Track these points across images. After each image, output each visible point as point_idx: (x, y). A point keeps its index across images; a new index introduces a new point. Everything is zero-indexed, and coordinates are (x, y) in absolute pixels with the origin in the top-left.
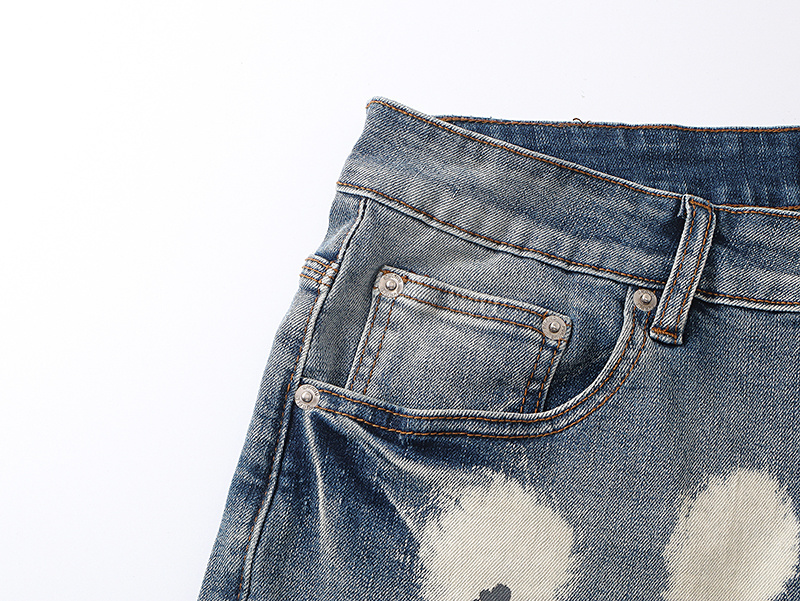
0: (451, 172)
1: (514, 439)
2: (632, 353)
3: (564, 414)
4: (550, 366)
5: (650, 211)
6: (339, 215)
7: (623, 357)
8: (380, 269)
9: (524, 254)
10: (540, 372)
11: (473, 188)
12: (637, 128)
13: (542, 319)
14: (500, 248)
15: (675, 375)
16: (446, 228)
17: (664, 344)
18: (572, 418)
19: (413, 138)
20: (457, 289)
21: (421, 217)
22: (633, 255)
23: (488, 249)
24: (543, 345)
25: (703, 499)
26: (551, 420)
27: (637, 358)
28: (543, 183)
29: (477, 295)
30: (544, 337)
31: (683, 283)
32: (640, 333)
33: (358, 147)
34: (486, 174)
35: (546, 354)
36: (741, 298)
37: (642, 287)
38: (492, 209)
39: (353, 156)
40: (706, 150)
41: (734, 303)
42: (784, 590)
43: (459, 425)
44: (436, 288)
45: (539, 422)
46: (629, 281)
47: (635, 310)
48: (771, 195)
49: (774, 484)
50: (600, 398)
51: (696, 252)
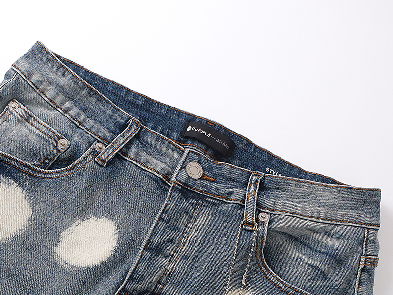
0: (52, 76)
1: (26, 173)
2: (84, 162)
3: (51, 173)
4: (55, 156)
5: (118, 118)
6: (8, 76)
7: (80, 162)
8: (12, 99)
9: (66, 115)
10: (50, 157)
11: (57, 85)
12: (132, 92)
13: (60, 139)
14: (58, 109)
15: (97, 176)
16: (41, 94)
17: (98, 164)
18: (52, 176)
19: (44, 59)
20: (36, 117)
21: (34, 87)
22: (103, 130)
23: (54, 108)
24: (56, 148)
25: (86, 222)
26: (45, 173)
27: (85, 164)
28: (83, 93)
29: (42, 122)
30: (57, 145)
31: (115, 146)
32: (91, 157)
33: (25, 55)
34: (64, 81)
35: (55, 151)
36: (135, 160)
37: (101, 142)
38: (61, 94)
39: (22, 58)
40: (153, 109)
41: (131, 161)
42: (100, 264)
43: (9, 161)
44: (28, 114)
45: (40, 172)
46: (98, 139)
47: (94, 149)
48: (168, 133)
49: (115, 228)
50: (66, 173)
51: (126, 137)
